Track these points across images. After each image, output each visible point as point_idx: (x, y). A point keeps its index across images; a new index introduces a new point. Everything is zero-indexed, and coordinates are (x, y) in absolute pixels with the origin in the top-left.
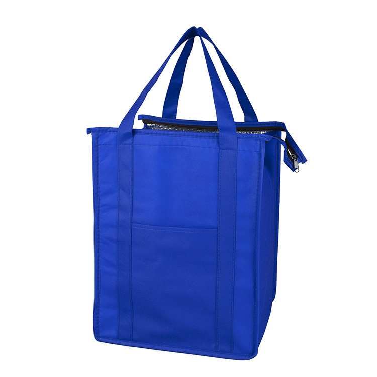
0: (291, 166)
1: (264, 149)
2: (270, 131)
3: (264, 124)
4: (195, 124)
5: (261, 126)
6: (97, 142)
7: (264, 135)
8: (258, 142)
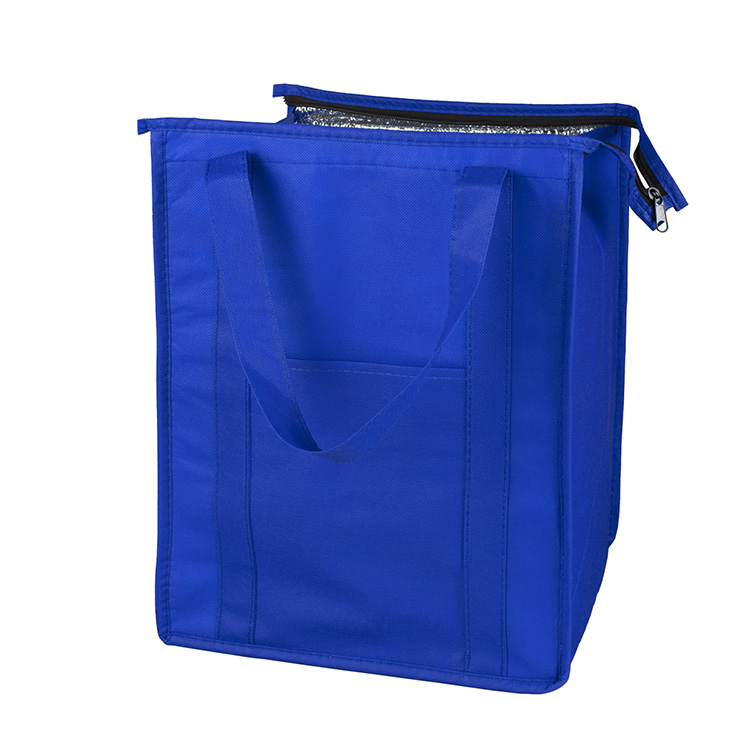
0: (647, 217)
1: (582, 172)
2: (601, 126)
3: (587, 110)
4: (416, 110)
5: (580, 114)
6: (163, 154)
7: (579, 139)
8: (566, 155)
